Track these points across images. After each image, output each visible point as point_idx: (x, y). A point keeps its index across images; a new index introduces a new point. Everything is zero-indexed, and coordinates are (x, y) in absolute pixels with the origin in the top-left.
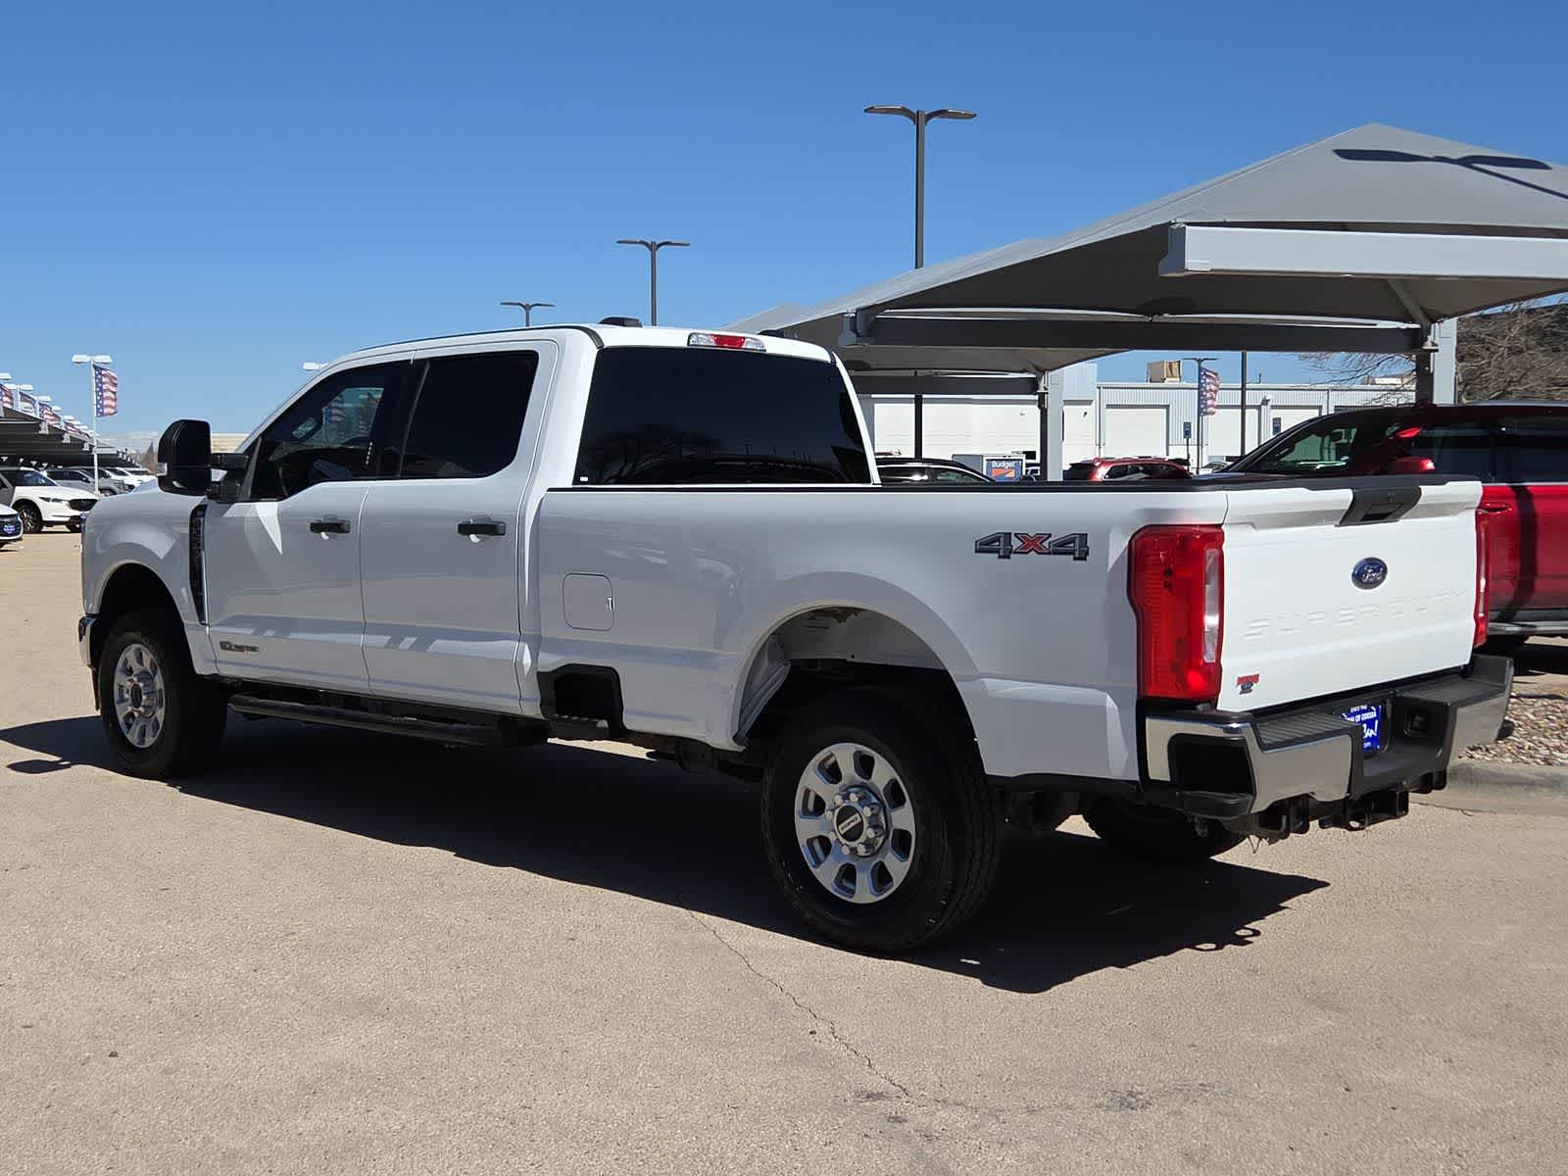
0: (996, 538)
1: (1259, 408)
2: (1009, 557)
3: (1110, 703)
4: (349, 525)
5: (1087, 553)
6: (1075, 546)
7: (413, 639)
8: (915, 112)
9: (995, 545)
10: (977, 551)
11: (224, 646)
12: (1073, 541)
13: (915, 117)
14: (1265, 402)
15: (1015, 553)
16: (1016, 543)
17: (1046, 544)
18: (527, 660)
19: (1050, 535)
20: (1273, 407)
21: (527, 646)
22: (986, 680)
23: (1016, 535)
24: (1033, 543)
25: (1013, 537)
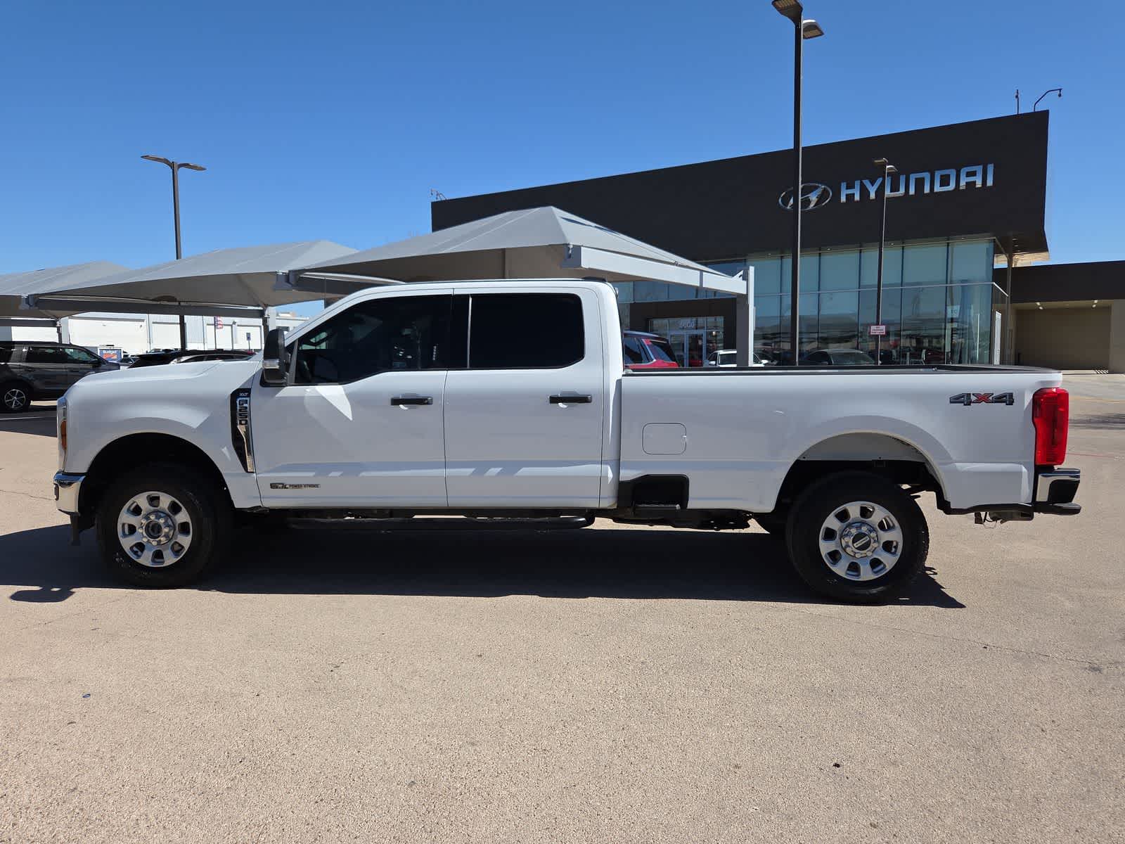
0: (962, 396)
1: (231, 326)
2: (969, 405)
3: (1024, 470)
4: (432, 400)
5: (1013, 402)
6: (1007, 399)
7: (499, 469)
8: (171, 162)
9: (963, 399)
10: (951, 402)
11: (273, 486)
12: (1005, 396)
13: (172, 165)
14: (234, 323)
15: (973, 402)
16: (973, 398)
17: (991, 398)
18: (610, 475)
19: (993, 394)
20: (238, 326)
21: (609, 467)
22: (957, 464)
23: (973, 394)
24: (983, 398)
25: (972, 395)
